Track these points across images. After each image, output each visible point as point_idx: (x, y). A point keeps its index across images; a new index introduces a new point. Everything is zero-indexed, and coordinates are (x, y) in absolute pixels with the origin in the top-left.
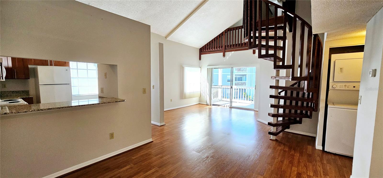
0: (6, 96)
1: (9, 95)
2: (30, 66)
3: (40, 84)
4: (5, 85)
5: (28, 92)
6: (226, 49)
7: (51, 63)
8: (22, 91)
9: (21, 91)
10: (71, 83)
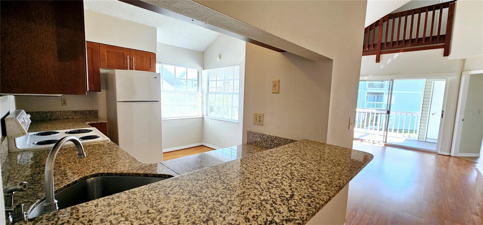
0: (66, 119)
1: (71, 117)
2: (102, 71)
3: (118, 100)
4: (64, 101)
5: (97, 113)
6: (382, 49)
7: (131, 66)
8: (89, 111)
9: (87, 111)
10: (161, 100)
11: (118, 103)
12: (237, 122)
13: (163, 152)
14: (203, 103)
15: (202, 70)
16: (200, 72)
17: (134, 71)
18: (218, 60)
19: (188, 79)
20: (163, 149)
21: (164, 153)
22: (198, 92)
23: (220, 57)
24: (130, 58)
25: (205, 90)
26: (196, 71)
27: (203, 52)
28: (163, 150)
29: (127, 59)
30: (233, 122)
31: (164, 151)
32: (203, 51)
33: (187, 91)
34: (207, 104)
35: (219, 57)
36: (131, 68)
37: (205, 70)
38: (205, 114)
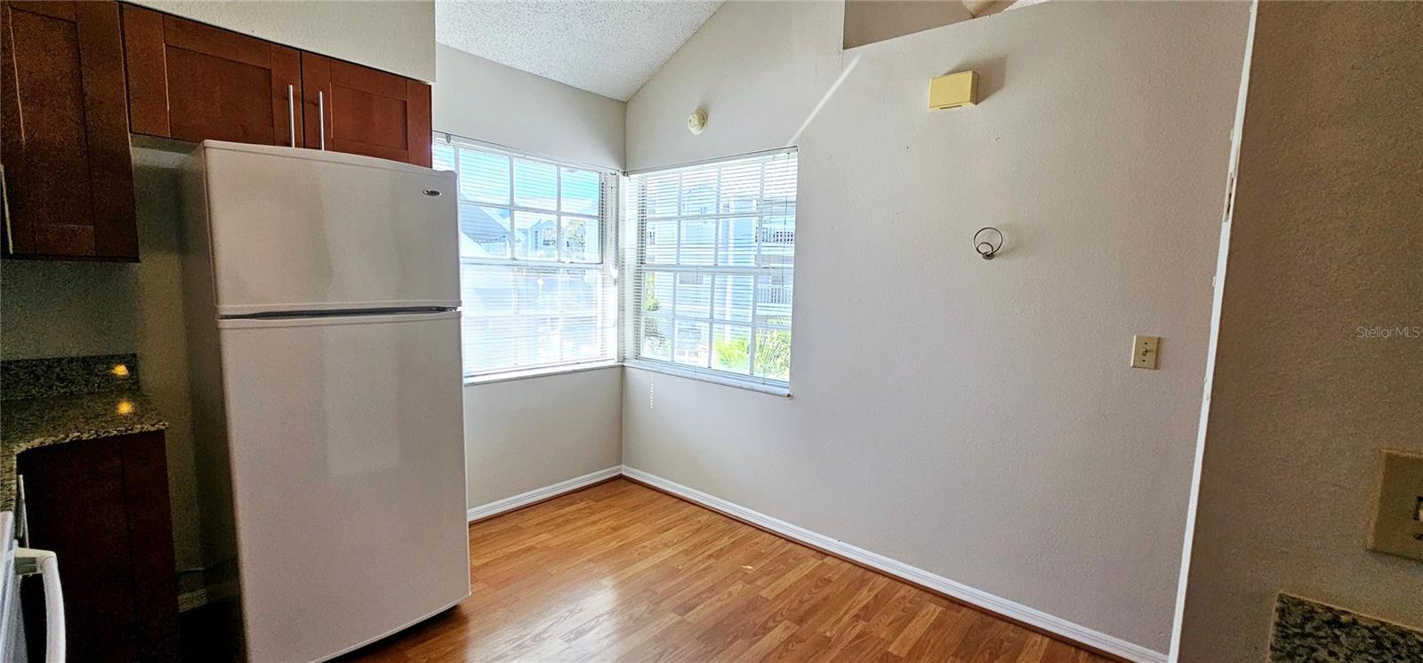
2: (142, 156)
3: (226, 307)
7: (309, 133)
10: (459, 304)
11: (225, 323)
12: (787, 392)
13: (470, 519)
14: (622, 308)
15: (621, 176)
16: (611, 182)
17: (322, 153)
18: (695, 130)
19: (563, 210)
20: (471, 507)
21: (472, 524)
22: (600, 266)
23: (703, 118)
24: (301, 99)
25: (631, 257)
26: (594, 178)
27: (626, 103)
28: (469, 511)
29: (288, 99)
30: (766, 393)
31: (474, 514)
32: (621, 96)
33: (559, 261)
34: (638, 312)
35: (700, 121)
36: (308, 141)
37: (632, 176)
38: (629, 352)
